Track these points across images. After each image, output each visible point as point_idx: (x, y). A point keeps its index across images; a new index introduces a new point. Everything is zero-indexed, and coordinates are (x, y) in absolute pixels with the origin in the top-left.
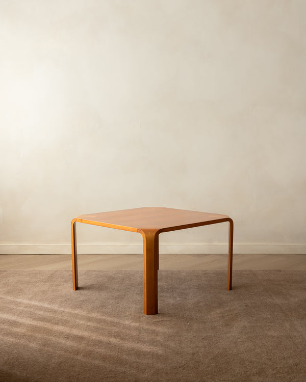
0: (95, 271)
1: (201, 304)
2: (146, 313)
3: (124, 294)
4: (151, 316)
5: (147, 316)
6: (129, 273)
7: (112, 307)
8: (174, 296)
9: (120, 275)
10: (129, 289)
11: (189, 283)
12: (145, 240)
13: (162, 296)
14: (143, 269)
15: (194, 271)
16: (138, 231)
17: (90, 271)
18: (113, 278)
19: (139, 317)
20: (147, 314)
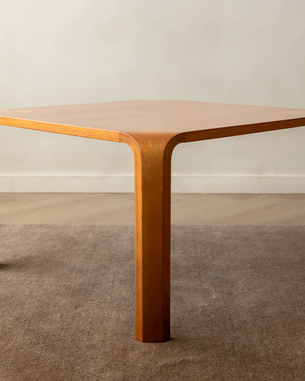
0: (41, 226)
1: (270, 311)
2: (141, 339)
3: (93, 281)
4: (154, 346)
5: (145, 347)
6: (109, 232)
7: (62, 316)
8: (205, 286)
9: (90, 236)
10: (105, 267)
11: (232, 254)
12: (140, 160)
13: (177, 288)
14: (134, 224)
15: (239, 227)
16: (123, 138)
17: (31, 226)
18: (76, 243)
19: (125, 350)
20: (145, 340)
